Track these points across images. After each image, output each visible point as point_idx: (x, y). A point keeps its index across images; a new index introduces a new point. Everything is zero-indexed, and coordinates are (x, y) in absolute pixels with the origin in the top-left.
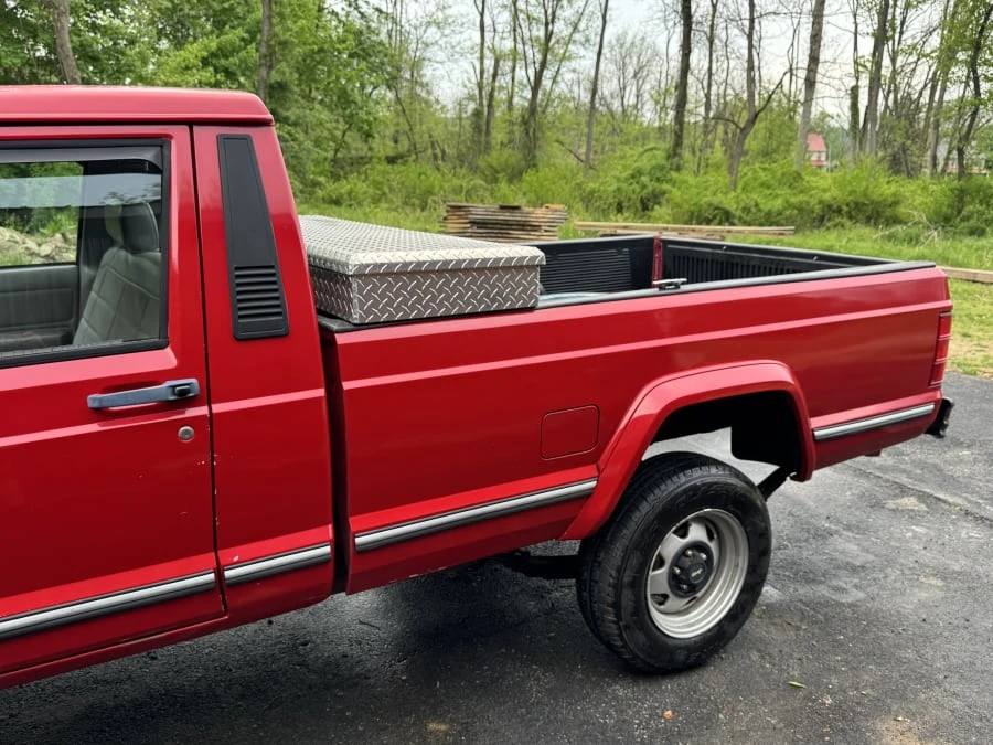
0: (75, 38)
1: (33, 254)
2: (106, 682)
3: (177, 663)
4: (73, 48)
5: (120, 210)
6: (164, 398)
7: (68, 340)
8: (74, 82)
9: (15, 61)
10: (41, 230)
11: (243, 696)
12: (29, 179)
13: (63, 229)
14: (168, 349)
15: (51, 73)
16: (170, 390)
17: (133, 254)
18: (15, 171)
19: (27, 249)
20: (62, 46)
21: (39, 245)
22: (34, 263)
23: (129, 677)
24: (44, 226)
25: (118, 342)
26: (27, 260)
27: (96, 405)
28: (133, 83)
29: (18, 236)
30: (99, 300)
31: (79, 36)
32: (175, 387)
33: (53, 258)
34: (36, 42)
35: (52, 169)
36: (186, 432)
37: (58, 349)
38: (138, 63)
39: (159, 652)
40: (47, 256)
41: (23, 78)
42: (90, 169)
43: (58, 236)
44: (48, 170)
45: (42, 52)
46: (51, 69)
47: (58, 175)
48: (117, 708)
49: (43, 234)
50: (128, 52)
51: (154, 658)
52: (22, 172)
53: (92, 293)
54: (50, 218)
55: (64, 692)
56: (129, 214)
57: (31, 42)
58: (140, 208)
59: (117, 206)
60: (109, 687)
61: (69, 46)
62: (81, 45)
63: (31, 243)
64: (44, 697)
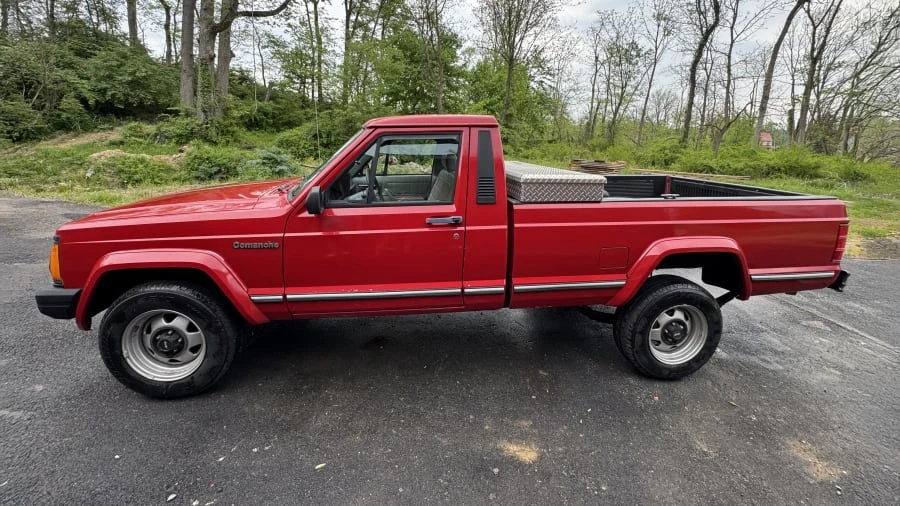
0: (443, 101)
6: (450, 222)
7: (426, 199)
11: (469, 340)
14: (454, 206)
16: (453, 220)
17: (448, 172)
20: (439, 103)
24: (425, 162)
27: (428, 222)
30: (436, 187)
31: (445, 100)
33: (425, 172)
36: (457, 235)
37: (424, 202)
38: (463, 108)
40: (423, 172)
42: (439, 142)
45: (433, 106)
46: (435, 111)
53: (435, 184)
56: (449, 158)
58: (452, 156)
59: (446, 155)
61: (441, 103)
62: (445, 103)
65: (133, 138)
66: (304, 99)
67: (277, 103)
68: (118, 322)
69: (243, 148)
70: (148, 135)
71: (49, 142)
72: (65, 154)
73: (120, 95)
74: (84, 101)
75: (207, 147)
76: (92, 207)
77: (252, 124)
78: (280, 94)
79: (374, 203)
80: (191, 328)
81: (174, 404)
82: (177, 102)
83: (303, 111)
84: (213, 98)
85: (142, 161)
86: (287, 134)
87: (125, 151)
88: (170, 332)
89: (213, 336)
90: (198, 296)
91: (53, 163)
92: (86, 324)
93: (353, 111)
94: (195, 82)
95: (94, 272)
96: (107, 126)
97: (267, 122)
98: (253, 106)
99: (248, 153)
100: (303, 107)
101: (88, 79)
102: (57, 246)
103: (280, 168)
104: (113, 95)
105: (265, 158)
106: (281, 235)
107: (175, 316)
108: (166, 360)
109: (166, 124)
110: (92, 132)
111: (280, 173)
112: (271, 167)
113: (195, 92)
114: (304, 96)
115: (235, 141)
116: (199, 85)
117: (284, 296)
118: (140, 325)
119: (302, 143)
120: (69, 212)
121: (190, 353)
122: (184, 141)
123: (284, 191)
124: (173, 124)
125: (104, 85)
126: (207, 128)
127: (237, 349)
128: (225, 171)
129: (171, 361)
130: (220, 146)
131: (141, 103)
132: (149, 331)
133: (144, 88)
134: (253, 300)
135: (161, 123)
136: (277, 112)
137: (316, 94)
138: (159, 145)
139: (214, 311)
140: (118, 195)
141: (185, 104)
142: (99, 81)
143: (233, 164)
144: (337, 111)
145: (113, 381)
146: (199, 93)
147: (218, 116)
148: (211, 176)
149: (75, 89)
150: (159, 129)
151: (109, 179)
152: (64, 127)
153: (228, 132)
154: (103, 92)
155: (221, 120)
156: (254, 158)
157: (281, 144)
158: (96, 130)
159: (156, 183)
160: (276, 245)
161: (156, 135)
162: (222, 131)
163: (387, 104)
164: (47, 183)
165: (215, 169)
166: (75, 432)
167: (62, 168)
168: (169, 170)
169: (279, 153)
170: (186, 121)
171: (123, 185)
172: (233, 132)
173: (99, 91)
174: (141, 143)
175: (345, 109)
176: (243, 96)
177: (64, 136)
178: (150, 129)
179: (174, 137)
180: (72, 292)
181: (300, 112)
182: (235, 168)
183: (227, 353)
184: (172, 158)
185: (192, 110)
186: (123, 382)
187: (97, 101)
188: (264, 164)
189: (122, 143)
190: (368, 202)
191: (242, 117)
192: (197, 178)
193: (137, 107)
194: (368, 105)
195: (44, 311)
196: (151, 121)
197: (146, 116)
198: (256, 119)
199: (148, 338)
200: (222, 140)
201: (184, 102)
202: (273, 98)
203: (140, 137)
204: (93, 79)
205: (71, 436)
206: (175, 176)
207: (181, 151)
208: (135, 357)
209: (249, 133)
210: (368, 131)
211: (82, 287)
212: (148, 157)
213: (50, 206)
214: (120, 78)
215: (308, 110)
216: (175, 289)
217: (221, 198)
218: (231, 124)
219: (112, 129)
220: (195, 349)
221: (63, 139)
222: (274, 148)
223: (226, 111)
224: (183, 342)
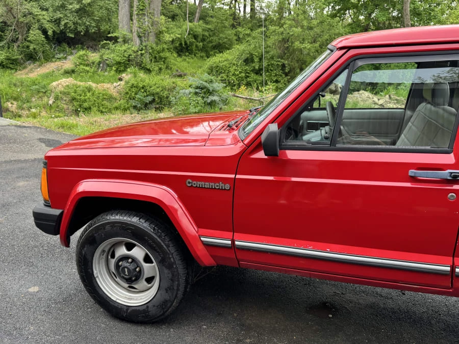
0: (412, 6)
1: (375, 103)
2: (381, 296)
3: (414, 300)
4: (410, 10)
5: (433, 85)
6: (446, 178)
7: (394, 143)
8: (408, 26)
9: (384, 19)
10: (381, 93)
11: (444, 330)
12: (379, 71)
13: (390, 93)
14: (452, 155)
15: (397, 23)
16: (449, 174)
17: (434, 106)
18: (374, 67)
19: (374, 101)
20: (406, 10)
21: (379, 100)
22: (375, 107)
23: (391, 298)
24: (382, 91)
25: (428, 148)
26: (373, 106)
27: (413, 175)
28: (434, 25)
29: (371, 95)
30: (413, 127)
31: (414, 4)
32: (452, 173)
33: (383, 106)
34: (394, 10)
35: (390, 66)
36: (452, 196)
37: (388, 147)
38: (439, 15)
39: (406, 292)
40: (381, 105)
41: (385, 26)
42: (420, 65)
43: (387, 96)
44: (388, 66)
45: (395, 14)
46: (400, 21)
47: (391, 69)
48: (384, 309)
49: (381, 95)
50: (436, 9)
51: (404, 294)
52: (377, 67)
53: (410, 123)
54: (385, 88)
55: (364, 293)
56: (437, 87)
57: (392, 9)
58: (443, 85)
59: (432, 84)
60: (382, 298)
61: (409, 9)
62: (414, 8)
63: (376, 99)
64: (355, 292)
65: (82, 67)
66: (234, 16)
67: (207, 23)
68: (90, 243)
69: (175, 76)
70: (93, 63)
71: (23, 72)
72: (34, 83)
73: (71, 24)
74: (45, 32)
75: (142, 75)
76: (58, 133)
77: (183, 49)
78: (211, 12)
79: (338, 146)
80: (147, 259)
81: (134, 328)
82: (116, 28)
83: (234, 31)
84: (147, 22)
85: (89, 89)
86: (217, 59)
87: (76, 80)
88: (130, 260)
89: (166, 271)
90: (154, 229)
91: (26, 91)
92: (66, 242)
93: (291, 26)
94: (131, 6)
95: (72, 196)
96: (62, 55)
97: (197, 46)
98: (184, 27)
99: (179, 81)
100: (233, 26)
101: (47, 10)
102: (45, 170)
103: (211, 98)
104: (66, 24)
105: (197, 88)
106: (233, 176)
107: (134, 246)
108: (126, 285)
109: (108, 51)
110: (52, 61)
111: (212, 104)
112: (203, 98)
113: (131, 16)
114: (234, 13)
115: (167, 68)
116: (135, 8)
117: (233, 242)
118: (107, 250)
119: (232, 70)
120: (42, 137)
121: (145, 283)
122: (122, 68)
123: (234, 127)
124: (113, 51)
125: (59, 15)
126: (142, 55)
127: (186, 288)
128: (158, 101)
129: (129, 287)
130: (153, 73)
131: (87, 31)
132: (113, 256)
133: (89, 16)
134: (202, 241)
135: (103, 51)
136: (206, 34)
137: (248, 9)
138: (102, 73)
139: (168, 246)
140: (75, 122)
141: (122, 31)
142: (55, 11)
143: (165, 93)
144: (272, 28)
145: (86, 295)
146: (135, 17)
147: (151, 41)
148: (146, 106)
149: (39, 21)
150: (101, 56)
151: (65, 106)
152: (31, 57)
153: (161, 58)
154: (57, 22)
155: (154, 46)
156: (185, 87)
157: (211, 71)
158: (54, 60)
159: (102, 112)
160: (227, 187)
161: (99, 63)
162: (155, 58)
163: (333, 16)
164: (23, 109)
165: (150, 98)
166: (63, 333)
167: (32, 96)
168: (111, 98)
169: (211, 82)
170: (124, 48)
171: (76, 113)
172: (165, 58)
173: (55, 21)
174: (88, 72)
175: (281, 26)
176: (173, 17)
177: (32, 66)
178: (94, 56)
179: (113, 65)
180: (57, 212)
181: (230, 32)
182: (167, 97)
183: (178, 290)
184: (113, 87)
185: (129, 35)
186: (94, 298)
187: (54, 32)
188: (196, 93)
189: (73, 71)
190: (331, 144)
191: (173, 41)
192: (135, 107)
193: (85, 35)
194: (310, 19)
195: (38, 225)
196: (94, 49)
197: (91, 44)
198: (186, 44)
199: (113, 262)
200: (155, 67)
201: (122, 28)
202: (203, 18)
203: (87, 65)
204: (51, 9)
205: (60, 335)
206: (116, 105)
207: (120, 80)
208: (102, 277)
209: (179, 59)
210: (338, 53)
211: (64, 209)
212: (94, 85)
213: (29, 130)
214: (71, 7)
215: (240, 29)
216: (135, 220)
217: (155, 132)
218: (163, 50)
219: (65, 58)
220: (150, 280)
221: (31, 70)
222: (206, 76)
223: (159, 34)
224: (140, 271)
